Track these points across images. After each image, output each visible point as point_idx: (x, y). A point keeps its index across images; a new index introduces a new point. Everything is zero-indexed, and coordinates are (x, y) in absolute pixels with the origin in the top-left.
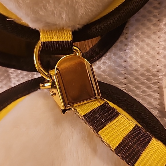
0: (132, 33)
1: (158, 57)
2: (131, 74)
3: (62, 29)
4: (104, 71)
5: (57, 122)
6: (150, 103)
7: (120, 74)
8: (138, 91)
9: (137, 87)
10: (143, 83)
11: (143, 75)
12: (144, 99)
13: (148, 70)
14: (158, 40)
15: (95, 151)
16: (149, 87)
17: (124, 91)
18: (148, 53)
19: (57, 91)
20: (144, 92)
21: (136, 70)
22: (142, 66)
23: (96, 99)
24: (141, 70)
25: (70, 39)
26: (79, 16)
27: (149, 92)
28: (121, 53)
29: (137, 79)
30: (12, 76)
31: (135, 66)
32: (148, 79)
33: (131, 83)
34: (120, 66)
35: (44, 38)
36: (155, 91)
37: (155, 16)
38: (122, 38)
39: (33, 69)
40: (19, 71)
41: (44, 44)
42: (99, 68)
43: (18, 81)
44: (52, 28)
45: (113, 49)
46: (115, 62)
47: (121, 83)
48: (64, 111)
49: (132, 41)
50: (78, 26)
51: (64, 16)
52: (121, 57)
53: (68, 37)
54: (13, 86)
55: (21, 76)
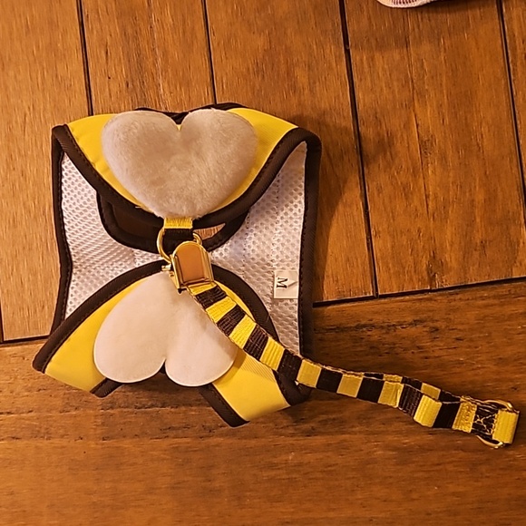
0: (253, 223)
1: (273, 248)
2: (249, 262)
3: (184, 218)
4: (225, 257)
5: (175, 301)
6: (263, 290)
7: (240, 261)
8: (254, 279)
9: (254, 275)
10: (258, 271)
11: (258, 263)
12: (258, 286)
13: (263, 260)
14: (274, 231)
15: (204, 328)
16: (264, 276)
17: (241, 276)
18: (264, 243)
19: (175, 273)
20: (259, 279)
21: (253, 259)
22: (258, 255)
23: (210, 282)
24: (257, 259)
25: (191, 227)
26: (198, 208)
27: (264, 279)
28: (241, 242)
29: (253, 267)
30: (137, 256)
31: (253, 255)
32: (263, 268)
33: (248, 270)
34: (240, 253)
35: (167, 225)
36: (269, 280)
37: (273, 209)
38: (243, 227)
39: (157, 252)
40: (145, 252)
41: (167, 230)
42: (221, 254)
43: (143, 262)
44: (174, 217)
45: (235, 237)
46: (235, 249)
47: (239, 270)
48: (180, 291)
49: (252, 231)
50: (198, 216)
51: (184, 208)
52: (241, 245)
53: (188, 225)
54: (137, 266)
55: (145, 257)
